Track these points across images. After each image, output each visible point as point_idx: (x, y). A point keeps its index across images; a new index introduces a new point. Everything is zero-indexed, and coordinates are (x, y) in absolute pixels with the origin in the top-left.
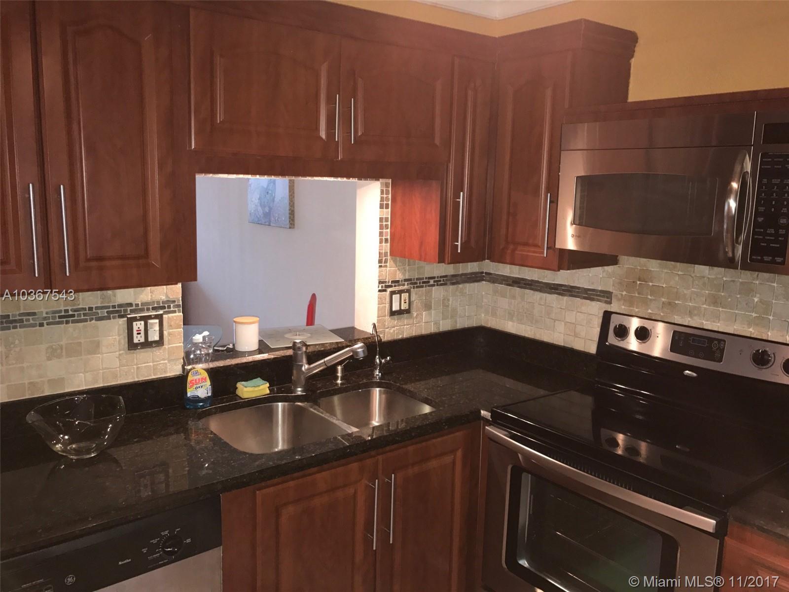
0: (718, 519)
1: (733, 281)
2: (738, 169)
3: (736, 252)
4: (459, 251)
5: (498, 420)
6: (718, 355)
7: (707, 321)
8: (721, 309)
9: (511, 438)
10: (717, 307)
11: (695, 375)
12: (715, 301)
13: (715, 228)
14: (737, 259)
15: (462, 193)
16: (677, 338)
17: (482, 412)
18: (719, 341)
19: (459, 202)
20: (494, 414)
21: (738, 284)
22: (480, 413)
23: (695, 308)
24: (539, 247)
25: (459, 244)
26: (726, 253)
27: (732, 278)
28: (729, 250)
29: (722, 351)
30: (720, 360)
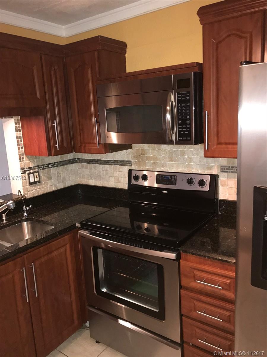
0: (176, 253)
1: (177, 150)
2: (168, 100)
3: (172, 137)
4: (58, 149)
5: (84, 226)
6: (174, 182)
7: (169, 168)
8: (174, 163)
9: (90, 234)
10: (172, 162)
11: (167, 192)
12: (171, 159)
13: (164, 127)
14: (173, 140)
15: (55, 121)
16: (158, 177)
17: (77, 224)
18: (174, 176)
19: (54, 125)
20: (82, 224)
21: (179, 151)
22: (76, 225)
23: (164, 163)
24: (95, 143)
25: (57, 146)
26: (169, 138)
27: (176, 149)
28: (170, 137)
29: (176, 180)
30: (175, 184)
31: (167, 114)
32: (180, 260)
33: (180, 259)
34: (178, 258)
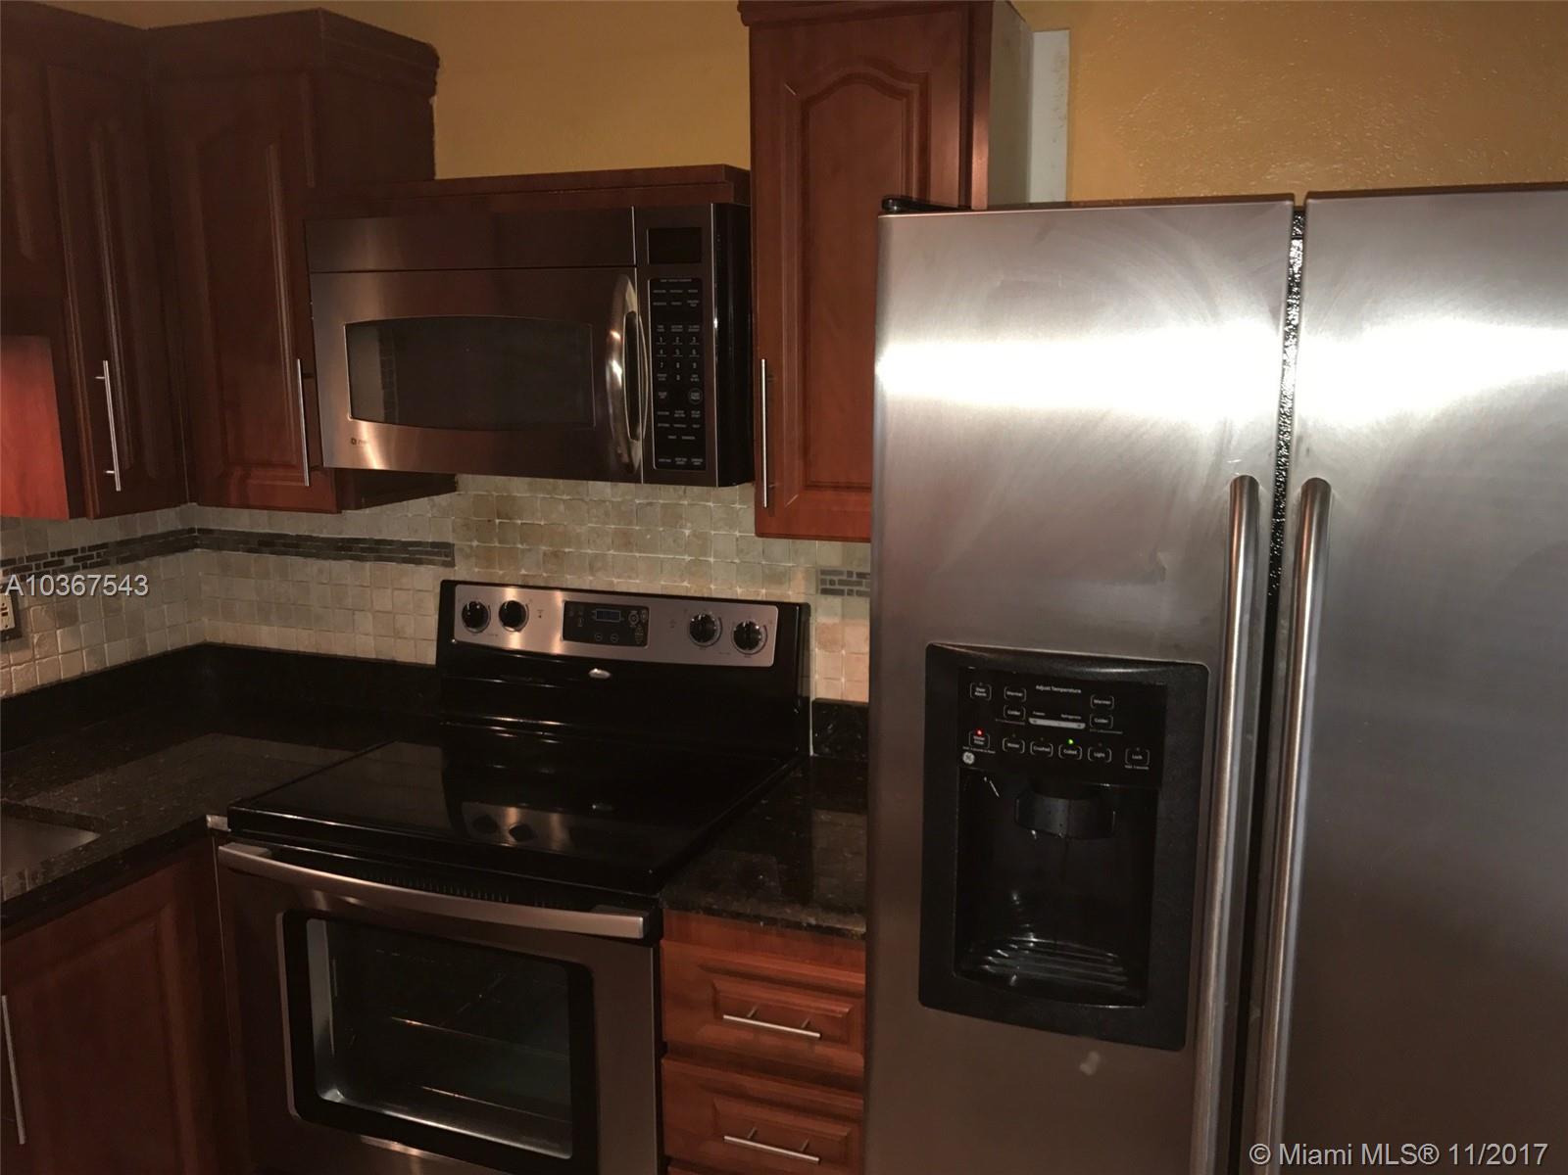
0: (647, 914)
1: (650, 504)
2: (617, 306)
3: (633, 454)
4: (118, 489)
5: (244, 827)
6: (639, 634)
7: (619, 577)
8: (637, 555)
9: (274, 859)
10: (631, 551)
11: (607, 674)
12: (626, 541)
13: (596, 411)
14: (636, 465)
15: (106, 363)
16: (571, 614)
17: (209, 819)
18: (639, 609)
19: (103, 381)
20: (234, 818)
21: (658, 509)
22: (206, 821)
23: (596, 556)
24: (293, 467)
25: (115, 472)
26: (620, 456)
27: (647, 498)
28: (622, 449)
29: (645, 626)
30: (643, 643)
31: (612, 358)
32: (662, 942)
33: (661, 936)
34: (654, 933)
